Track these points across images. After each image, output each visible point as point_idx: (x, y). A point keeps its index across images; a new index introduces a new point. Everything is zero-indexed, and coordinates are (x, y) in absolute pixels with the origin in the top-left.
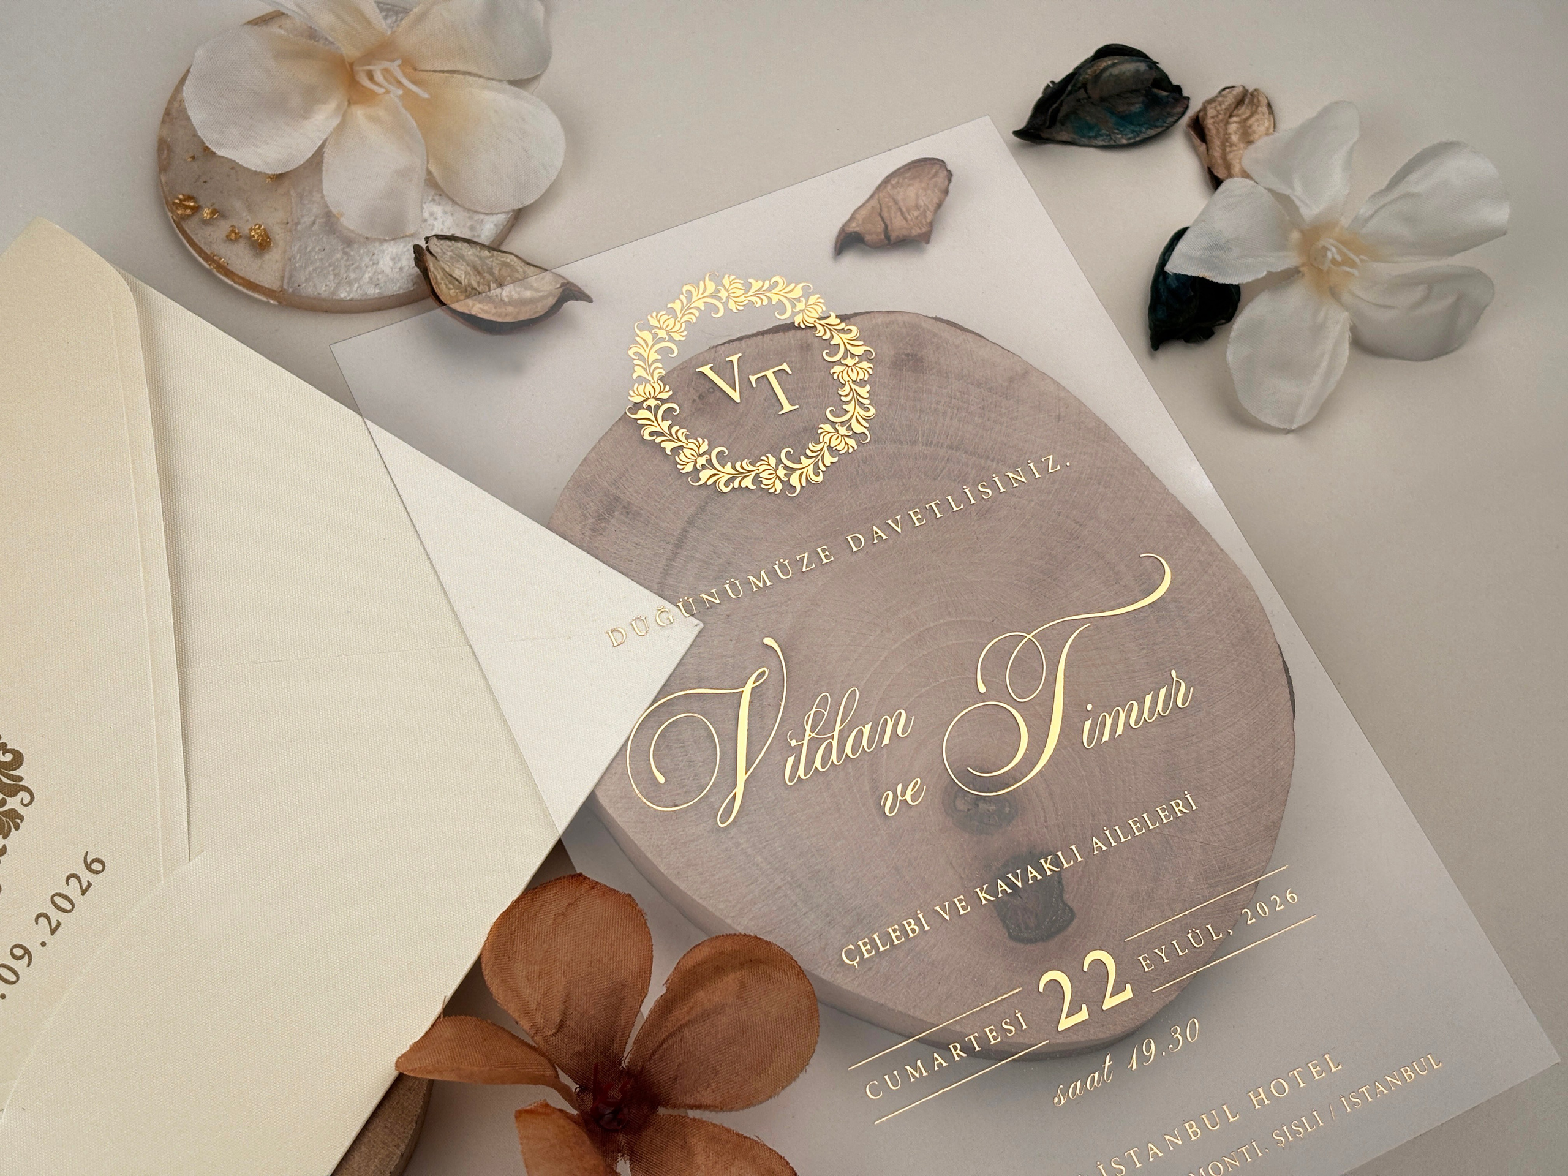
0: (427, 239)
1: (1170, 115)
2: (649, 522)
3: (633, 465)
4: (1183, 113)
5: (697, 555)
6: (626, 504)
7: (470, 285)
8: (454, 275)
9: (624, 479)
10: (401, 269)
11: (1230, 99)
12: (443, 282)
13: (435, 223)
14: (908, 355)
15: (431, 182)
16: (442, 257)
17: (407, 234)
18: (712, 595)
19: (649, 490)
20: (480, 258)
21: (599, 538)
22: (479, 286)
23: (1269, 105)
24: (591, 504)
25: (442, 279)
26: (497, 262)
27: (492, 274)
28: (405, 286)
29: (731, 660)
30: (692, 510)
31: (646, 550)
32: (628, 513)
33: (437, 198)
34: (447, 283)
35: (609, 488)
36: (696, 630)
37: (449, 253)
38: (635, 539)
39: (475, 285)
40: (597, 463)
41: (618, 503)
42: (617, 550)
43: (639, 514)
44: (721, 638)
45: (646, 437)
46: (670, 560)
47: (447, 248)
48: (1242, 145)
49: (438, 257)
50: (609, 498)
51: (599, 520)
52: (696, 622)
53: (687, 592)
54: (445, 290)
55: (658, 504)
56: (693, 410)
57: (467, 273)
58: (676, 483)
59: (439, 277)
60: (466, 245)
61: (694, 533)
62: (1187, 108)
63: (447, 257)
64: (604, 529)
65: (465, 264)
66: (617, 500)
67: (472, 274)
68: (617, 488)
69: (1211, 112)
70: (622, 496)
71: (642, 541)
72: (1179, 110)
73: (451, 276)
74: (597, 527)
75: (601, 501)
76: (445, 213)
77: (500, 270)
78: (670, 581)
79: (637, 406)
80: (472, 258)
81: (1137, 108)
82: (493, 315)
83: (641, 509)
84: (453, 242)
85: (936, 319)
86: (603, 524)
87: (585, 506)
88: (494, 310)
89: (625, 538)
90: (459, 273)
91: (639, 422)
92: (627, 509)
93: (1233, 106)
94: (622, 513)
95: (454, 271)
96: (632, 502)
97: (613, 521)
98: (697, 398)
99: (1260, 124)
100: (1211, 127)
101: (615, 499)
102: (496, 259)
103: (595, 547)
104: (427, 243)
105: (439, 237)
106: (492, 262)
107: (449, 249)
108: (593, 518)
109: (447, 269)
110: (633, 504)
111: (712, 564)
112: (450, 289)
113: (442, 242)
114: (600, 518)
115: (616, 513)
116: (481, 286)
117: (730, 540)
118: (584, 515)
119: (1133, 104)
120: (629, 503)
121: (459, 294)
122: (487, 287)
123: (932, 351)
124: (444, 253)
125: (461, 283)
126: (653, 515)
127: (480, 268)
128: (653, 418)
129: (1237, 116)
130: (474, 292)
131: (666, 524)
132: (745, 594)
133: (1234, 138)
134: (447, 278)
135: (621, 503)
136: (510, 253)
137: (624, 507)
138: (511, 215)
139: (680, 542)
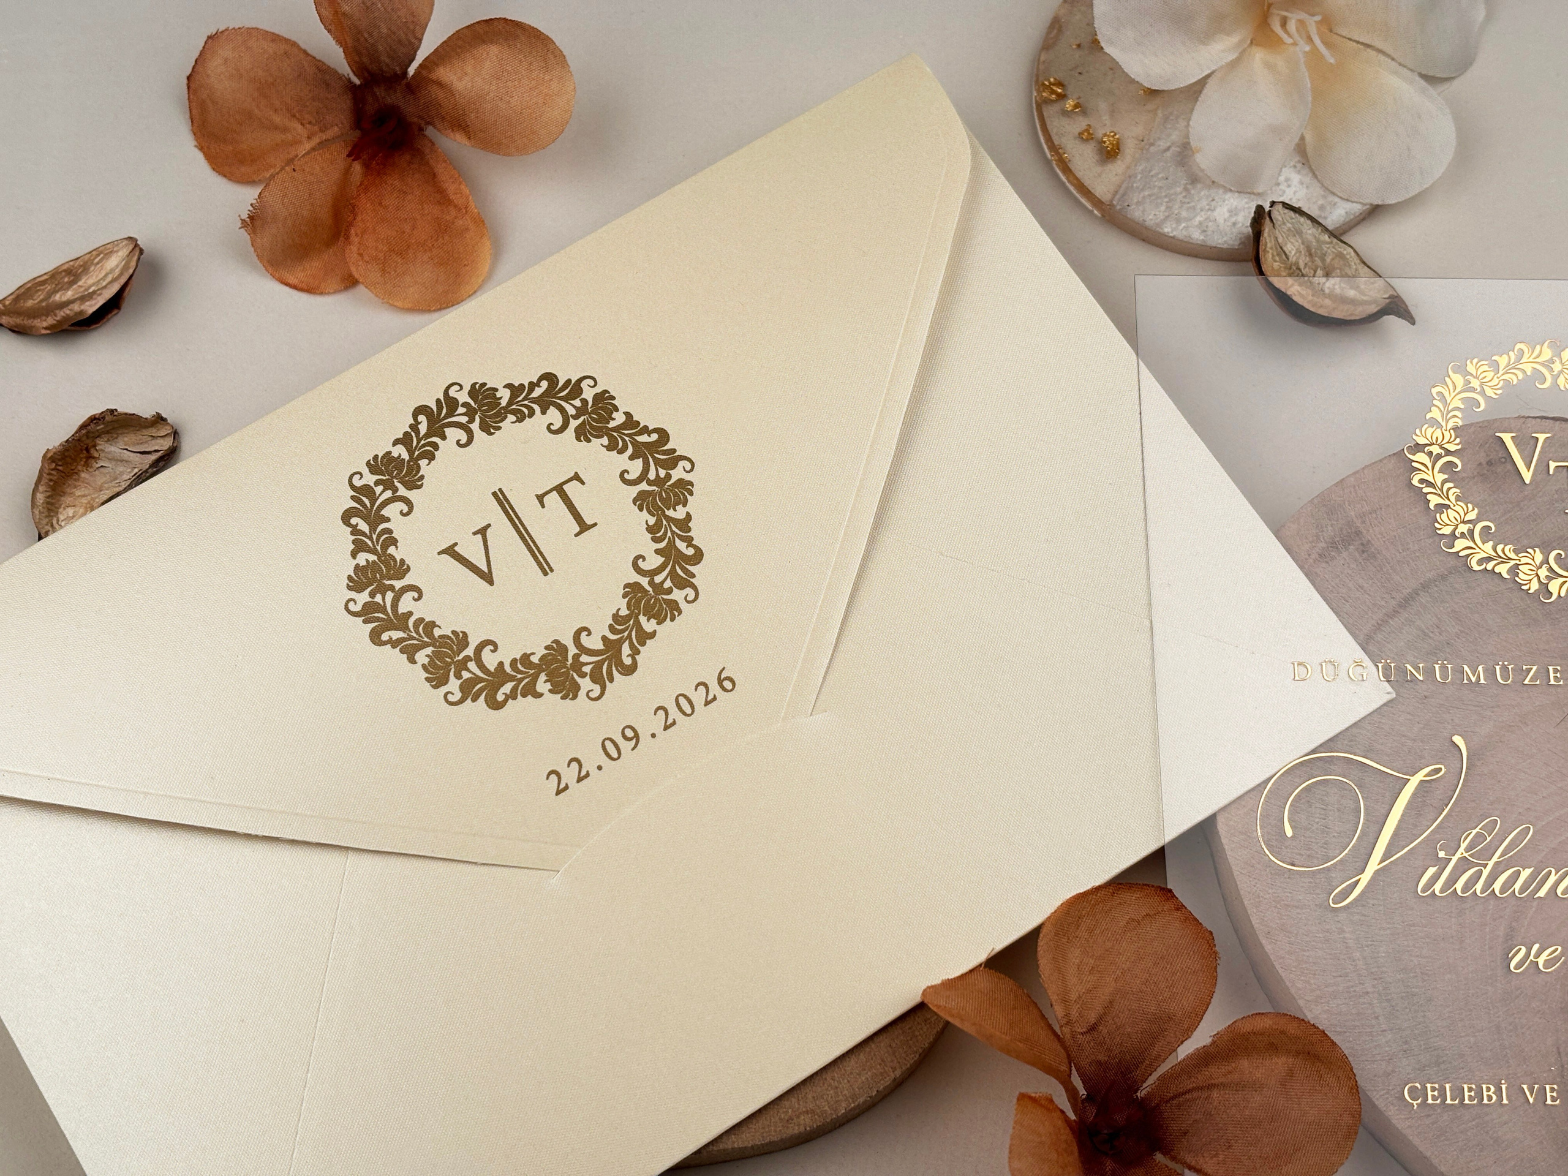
0: (1273, 204)
2: (1382, 569)
3: (1388, 505)
5: (1418, 622)
6: (1365, 542)
7: (1297, 264)
8: (1285, 249)
9: (1374, 516)
10: (1234, 224)
12: (1270, 251)
13: (1287, 190)
15: (1301, 149)
16: (1280, 226)
17: (1255, 191)
18: (1417, 669)
19: (1395, 536)
20: (1318, 241)
21: (1324, 565)
22: (1305, 267)
24: (1330, 528)
25: (1271, 248)
26: (1334, 250)
27: (1323, 260)
28: (1231, 242)
29: (1409, 743)
30: (1431, 575)
31: (1367, 596)
32: (1363, 552)
33: (1299, 165)
34: (1275, 254)
35: (1355, 520)
36: (1388, 697)
37: (1289, 225)
38: (1361, 581)
39: (1302, 266)
40: (1352, 490)
41: (1357, 538)
42: (1336, 584)
43: (1375, 557)
44: (1409, 717)
45: (1415, 482)
46: (1388, 616)
47: (1288, 218)
49: (1276, 225)
50: (1351, 529)
51: (1331, 547)
52: (1390, 689)
53: (1392, 655)
54: (1270, 260)
55: (1398, 555)
56: (1476, 473)
57: (1298, 251)
58: (1427, 540)
59: (1269, 245)
60: (1309, 222)
61: (1424, 598)
63: (1285, 228)
64: (1333, 558)
65: (1300, 241)
66: (1358, 534)
67: (1303, 253)
68: (1364, 522)
70: (1365, 532)
71: (1366, 585)
73: (1281, 248)
74: (1327, 554)
75: (1341, 529)
76: (1301, 183)
77: (1333, 259)
78: (1379, 637)
79: (1418, 448)
80: (1310, 238)
82: (1309, 302)
83: (1379, 553)
84: (1297, 215)
86: (1333, 553)
87: (1322, 527)
88: (1310, 298)
89: (1350, 575)
90: (1291, 248)
91: (1414, 464)
92: (1365, 548)
94: (1357, 549)
95: (1286, 244)
96: (1373, 542)
97: (1345, 554)
98: (1484, 463)
101: (1356, 533)
102: (1334, 248)
103: (1316, 573)
104: (1271, 207)
105: (1286, 205)
106: (1328, 248)
107: (1290, 221)
108: (1326, 542)
109: (1280, 240)
110: (1373, 545)
111: (1430, 637)
112: (1275, 261)
113: (1286, 211)
114: (1333, 545)
115: (1352, 547)
116: (1307, 269)
117: (1460, 621)
118: (1317, 536)
120: (1369, 542)
121: (1282, 269)
122: (1312, 272)
124: (1284, 224)
125: (1288, 259)
126: (1389, 563)
127: (1313, 250)
128: (1430, 465)
130: (1298, 271)
131: (1399, 578)
132: (1452, 683)
134: (1276, 248)
135: (1360, 539)
136: (1350, 246)
137: (1362, 544)
138: (1365, 208)
139: (1406, 602)
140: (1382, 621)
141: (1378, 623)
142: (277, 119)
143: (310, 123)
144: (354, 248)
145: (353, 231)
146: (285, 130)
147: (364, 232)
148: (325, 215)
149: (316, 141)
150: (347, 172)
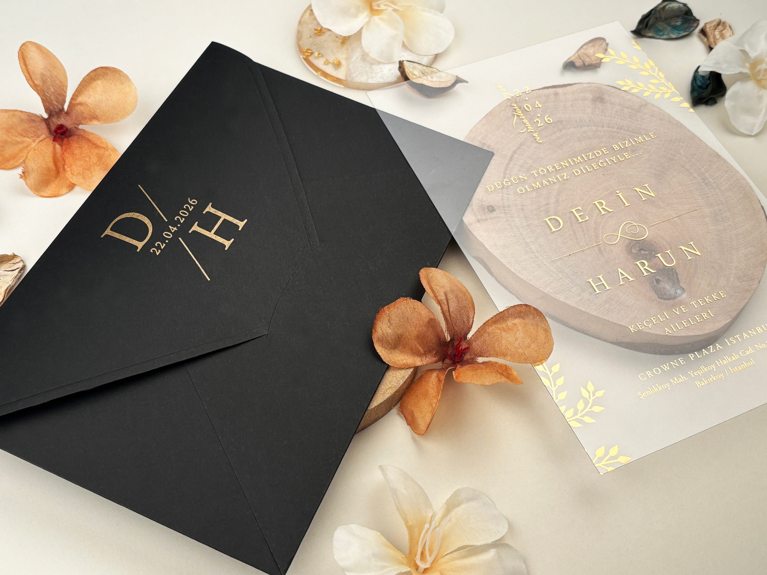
1: (692, 27)
4: (697, 26)
6: (488, 146)
11: (715, 23)
13: (406, 57)
14: (598, 97)
15: (404, 46)
16: (408, 67)
23: (730, 27)
25: (409, 73)
30: (515, 148)
33: (406, 51)
48: (721, 39)
53: (515, 175)
61: (516, 156)
62: (698, 25)
63: (411, 67)
65: (417, 70)
69: (708, 26)
70: (486, 143)
72: (695, 25)
76: (409, 54)
78: (508, 172)
80: (419, 68)
81: (679, 23)
84: (413, 63)
85: (608, 86)
90: (416, 72)
93: (716, 25)
95: (413, 71)
99: (727, 32)
100: (708, 31)
107: (412, 65)
111: (524, 166)
112: (413, 77)
113: (408, 62)
119: (677, 22)
120: (489, 145)
121: (416, 78)
123: (607, 97)
124: (410, 65)
129: (718, 29)
133: (718, 37)
135: (486, 145)
136: (435, 68)
137: (488, 147)
138: (433, 56)
139: (511, 159)
140: (506, 167)
141: (505, 168)
142: (19, 139)
143: (32, 137)
144: (69, 173)
145: (66, 167)
146: (23, 142)
147: (71, 166)
148: (51, 165)
149: (37, 141)
150: (54, 148)
